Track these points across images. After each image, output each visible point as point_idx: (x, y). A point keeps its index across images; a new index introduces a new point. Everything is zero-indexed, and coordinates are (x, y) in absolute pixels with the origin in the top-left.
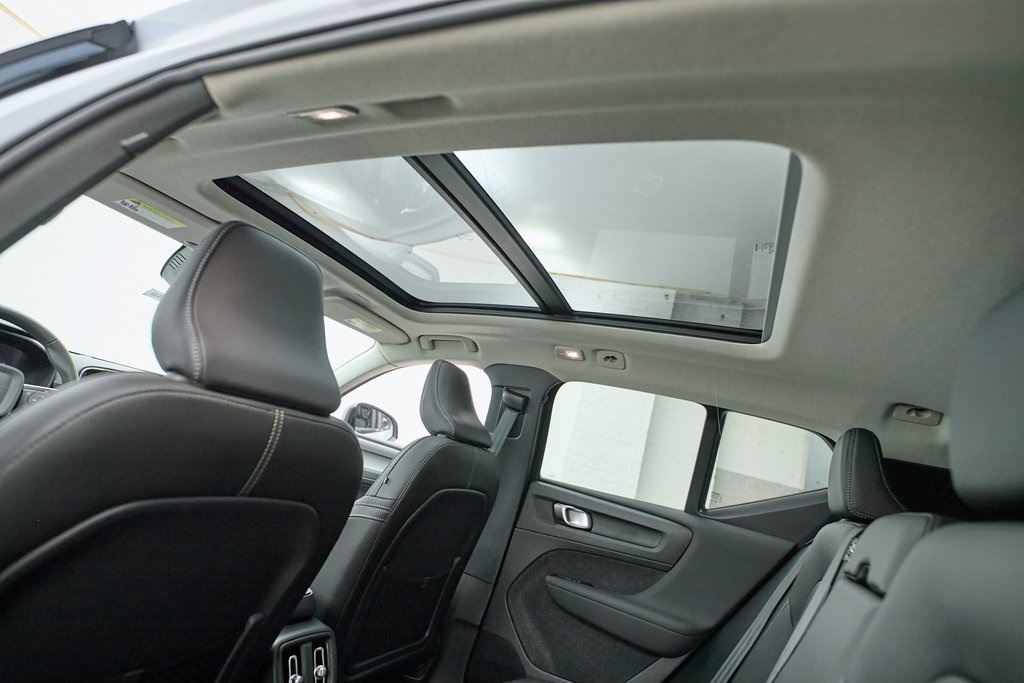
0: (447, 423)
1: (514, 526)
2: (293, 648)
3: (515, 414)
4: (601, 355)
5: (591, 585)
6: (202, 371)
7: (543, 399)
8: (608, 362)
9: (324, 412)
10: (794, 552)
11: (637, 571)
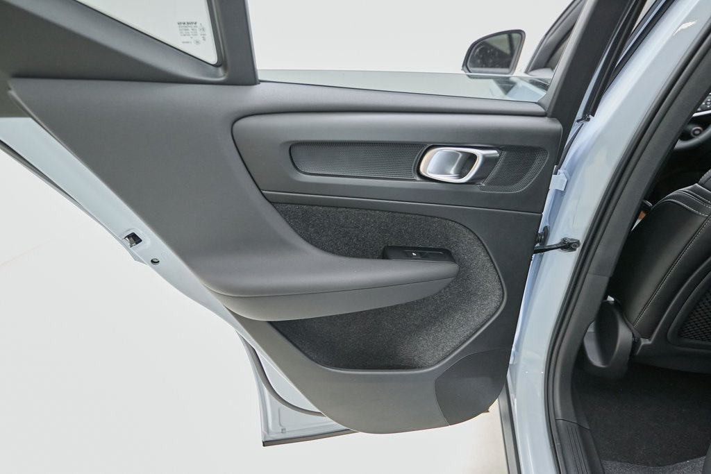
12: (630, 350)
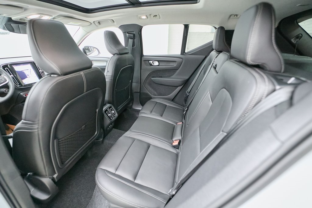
0: (116, 51)
1: (141, 69)
2: (106, 110)
3: (132, 40)
4: (152, 16)
5: (162, 77)
6: (60, 72)
7: (139, 34)
8: (155, 17)
9: (90, 67)
10: (206, 57)
11: (171, 71)
12: (53, 183)
